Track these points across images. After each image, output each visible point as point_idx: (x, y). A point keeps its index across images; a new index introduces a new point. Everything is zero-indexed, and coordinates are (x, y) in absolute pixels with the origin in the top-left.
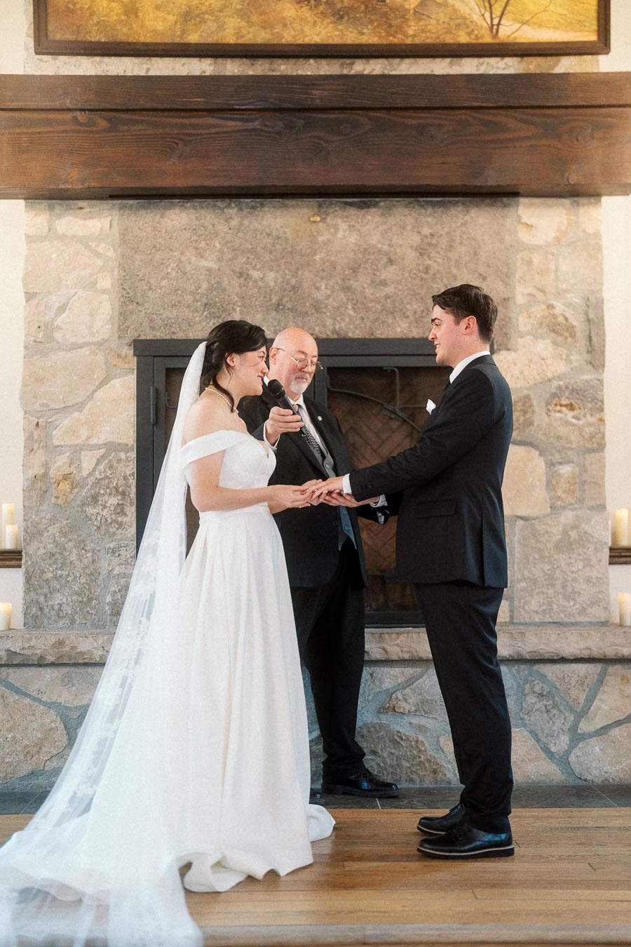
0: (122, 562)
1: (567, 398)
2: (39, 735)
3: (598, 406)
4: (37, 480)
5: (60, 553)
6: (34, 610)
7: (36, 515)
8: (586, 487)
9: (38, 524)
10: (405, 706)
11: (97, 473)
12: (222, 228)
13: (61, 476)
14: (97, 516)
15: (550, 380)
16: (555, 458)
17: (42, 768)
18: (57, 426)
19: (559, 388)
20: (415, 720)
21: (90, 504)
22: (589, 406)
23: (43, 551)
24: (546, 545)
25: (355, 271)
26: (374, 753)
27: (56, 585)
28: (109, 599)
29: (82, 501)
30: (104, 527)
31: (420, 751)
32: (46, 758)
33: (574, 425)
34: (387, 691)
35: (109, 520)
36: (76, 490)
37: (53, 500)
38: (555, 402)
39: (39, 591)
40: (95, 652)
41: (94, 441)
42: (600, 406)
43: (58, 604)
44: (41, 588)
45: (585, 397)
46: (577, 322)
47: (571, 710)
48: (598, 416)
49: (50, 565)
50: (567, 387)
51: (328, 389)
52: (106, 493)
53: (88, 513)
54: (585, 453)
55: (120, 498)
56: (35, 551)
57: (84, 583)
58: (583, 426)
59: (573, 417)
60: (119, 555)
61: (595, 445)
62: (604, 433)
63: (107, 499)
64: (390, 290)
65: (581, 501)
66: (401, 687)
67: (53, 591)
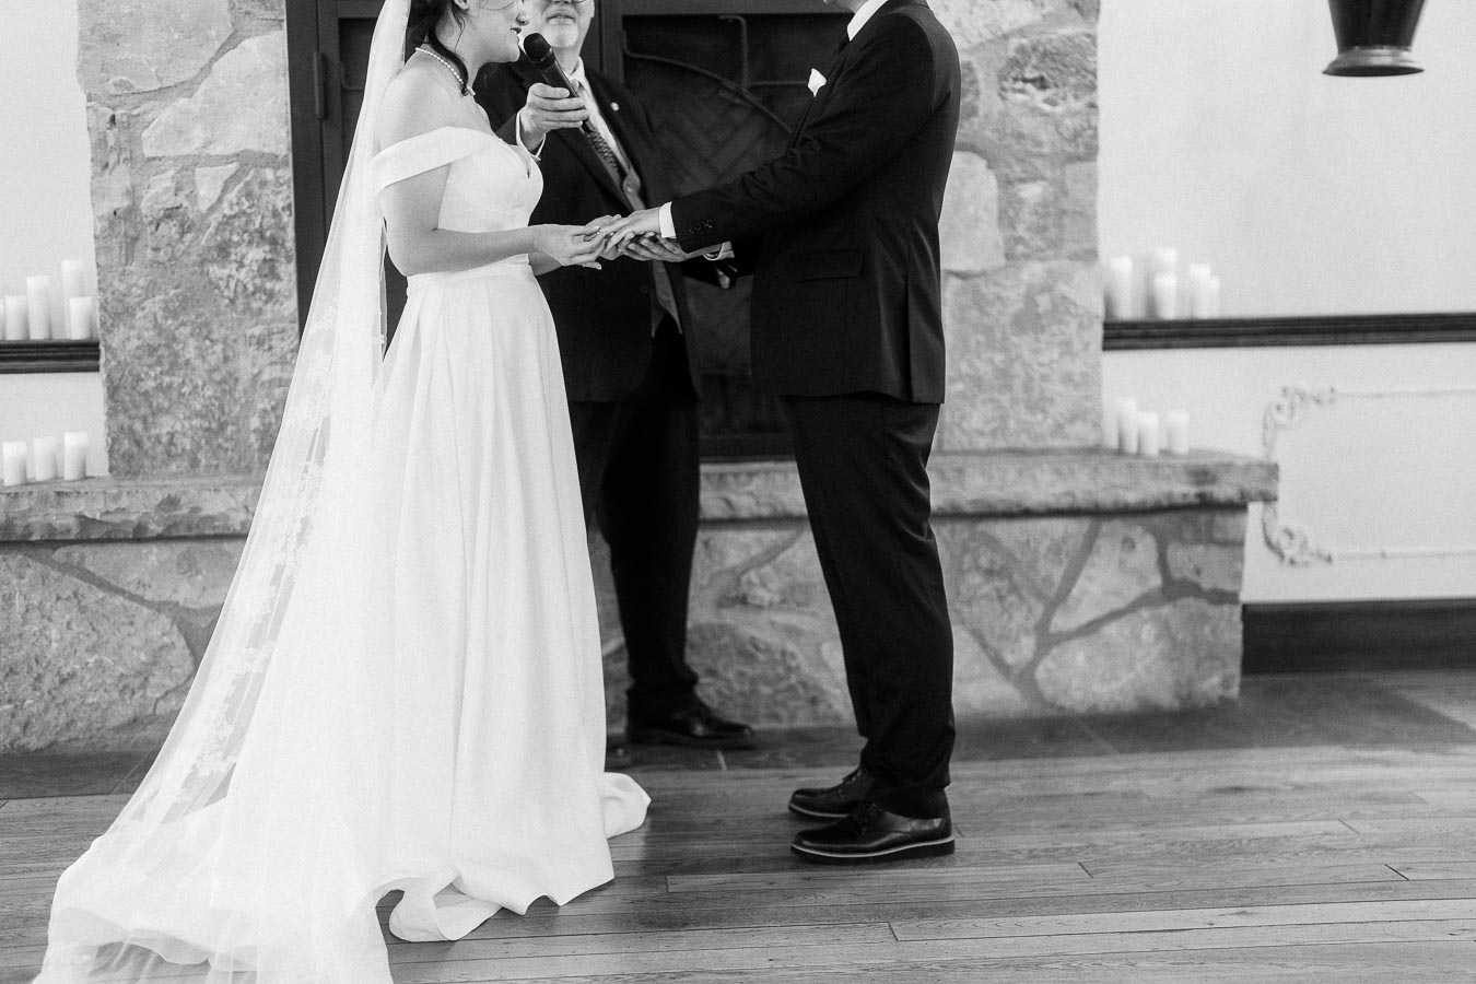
0: (274, 359)
1: (1035, 67)
2: (143, 657)
3: (1086, 81)
4: (120, 218)
5: (168, 346)
6: (126, 444)
7: (120, 281)
8: (1066, 221)
9: (125, 295)
10: (763, 595)
11: (225, 205)
13: (162, 213)
14: (228, 282)
15: (1006, 37)
16: (1013, 171)
17: (150, 711)
18: (150, 123)
19: (1021, 49)
20: (781, 618)
21: (213, 261)
22: (1072, 80)
23: (135, 343)
24: (997, 320)
26: (712, 672)
27: (161, 400)
28: (255, 423)
29: (200, 255)
30: (240, 301)
31: (789, 669)
32: (158, 695)
33: (1045, 115)
34: (732, 571)
35: (251, 288)
36: (189, 237)
37: (149, 254)
38: (1013, 74)
39: (133, 412)
40: (233, 515)
41: (217, 150)
42: (1091, 82)
43: (168, 433)
44: (136, 407)
45: (1066, 66)
47: (1039, 596)
48: (1087, 99)
49: (150, 366)
50: (1034, 49)
51: (625, 56)
52: (243, 241)
53: (212, 275)
54: (1063, 164)
55: (267, 248)
56: (121, 343)
57: (210, 398)
58: (1062, 116)
59: (1046, 101)
60: (270, 348)
61: (1082, 150)
62: (1096, 129)
63: (244, 251)
65: (1055, 244)
66: (756, 563)
67: (157, 412)
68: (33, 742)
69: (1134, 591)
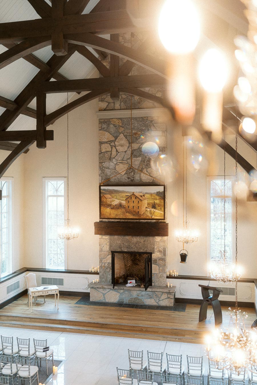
2: (100, 296)
5: (103, 274)
6: (100, 281)
8: (164, 270)
11: (107, 266)
12: (121, 238)
15: (159, 257)
16: (160, 266)
18: (103, 260)
20: (141, 297)
21: (106, 269)
24: (158, 277)
25: (136, 244)
28: (109, 280)
31: (141, 301)
33: (162, 263)
35: (109, 271)
37: (102, 268)
38: (160, 260)
40: (106, 288)
41: (107, 262)
44: (101, 278)
45: (163, 259)
46: (162, 251)
47: (159, 297)
48: (165, 262)
54: (163, 266)
56: (101, 274)
57: (106, 278)
60: (110, 275)
64: (140, 246)
66: (140, 293)
67: (103, 279)
68: (94, 301)
69: (166, 297)
